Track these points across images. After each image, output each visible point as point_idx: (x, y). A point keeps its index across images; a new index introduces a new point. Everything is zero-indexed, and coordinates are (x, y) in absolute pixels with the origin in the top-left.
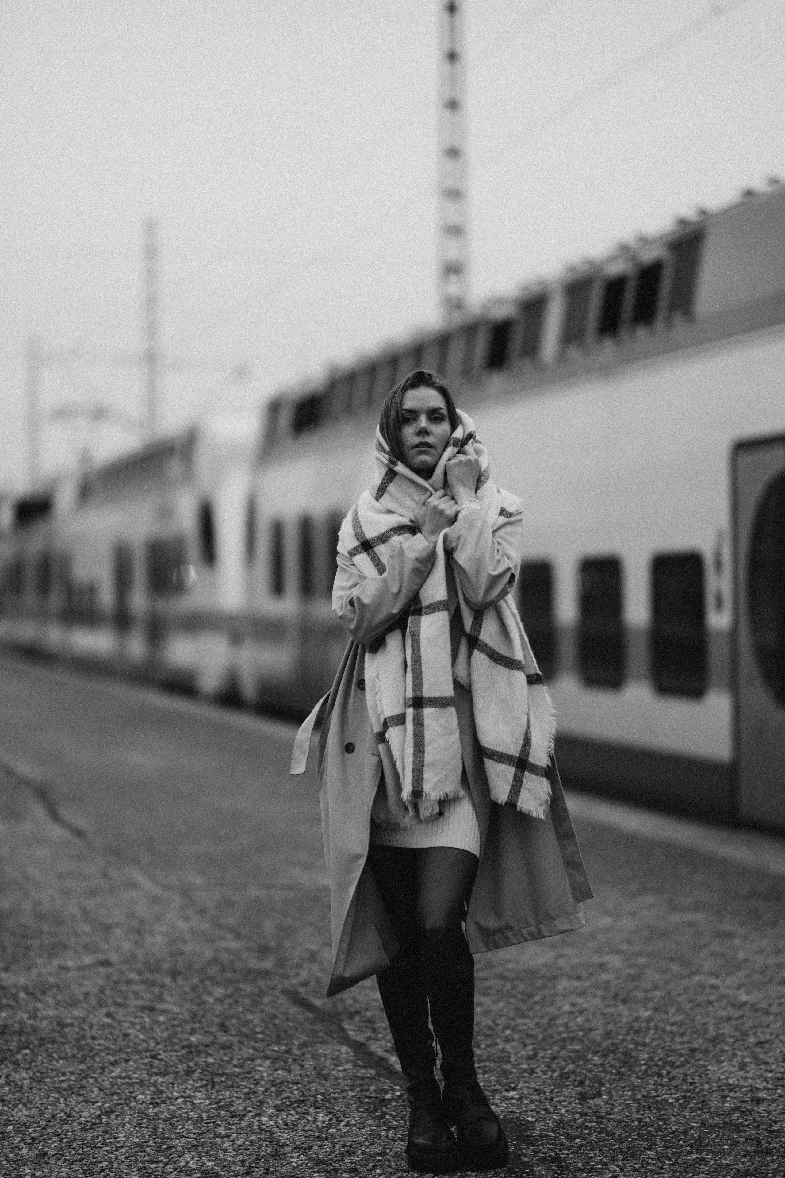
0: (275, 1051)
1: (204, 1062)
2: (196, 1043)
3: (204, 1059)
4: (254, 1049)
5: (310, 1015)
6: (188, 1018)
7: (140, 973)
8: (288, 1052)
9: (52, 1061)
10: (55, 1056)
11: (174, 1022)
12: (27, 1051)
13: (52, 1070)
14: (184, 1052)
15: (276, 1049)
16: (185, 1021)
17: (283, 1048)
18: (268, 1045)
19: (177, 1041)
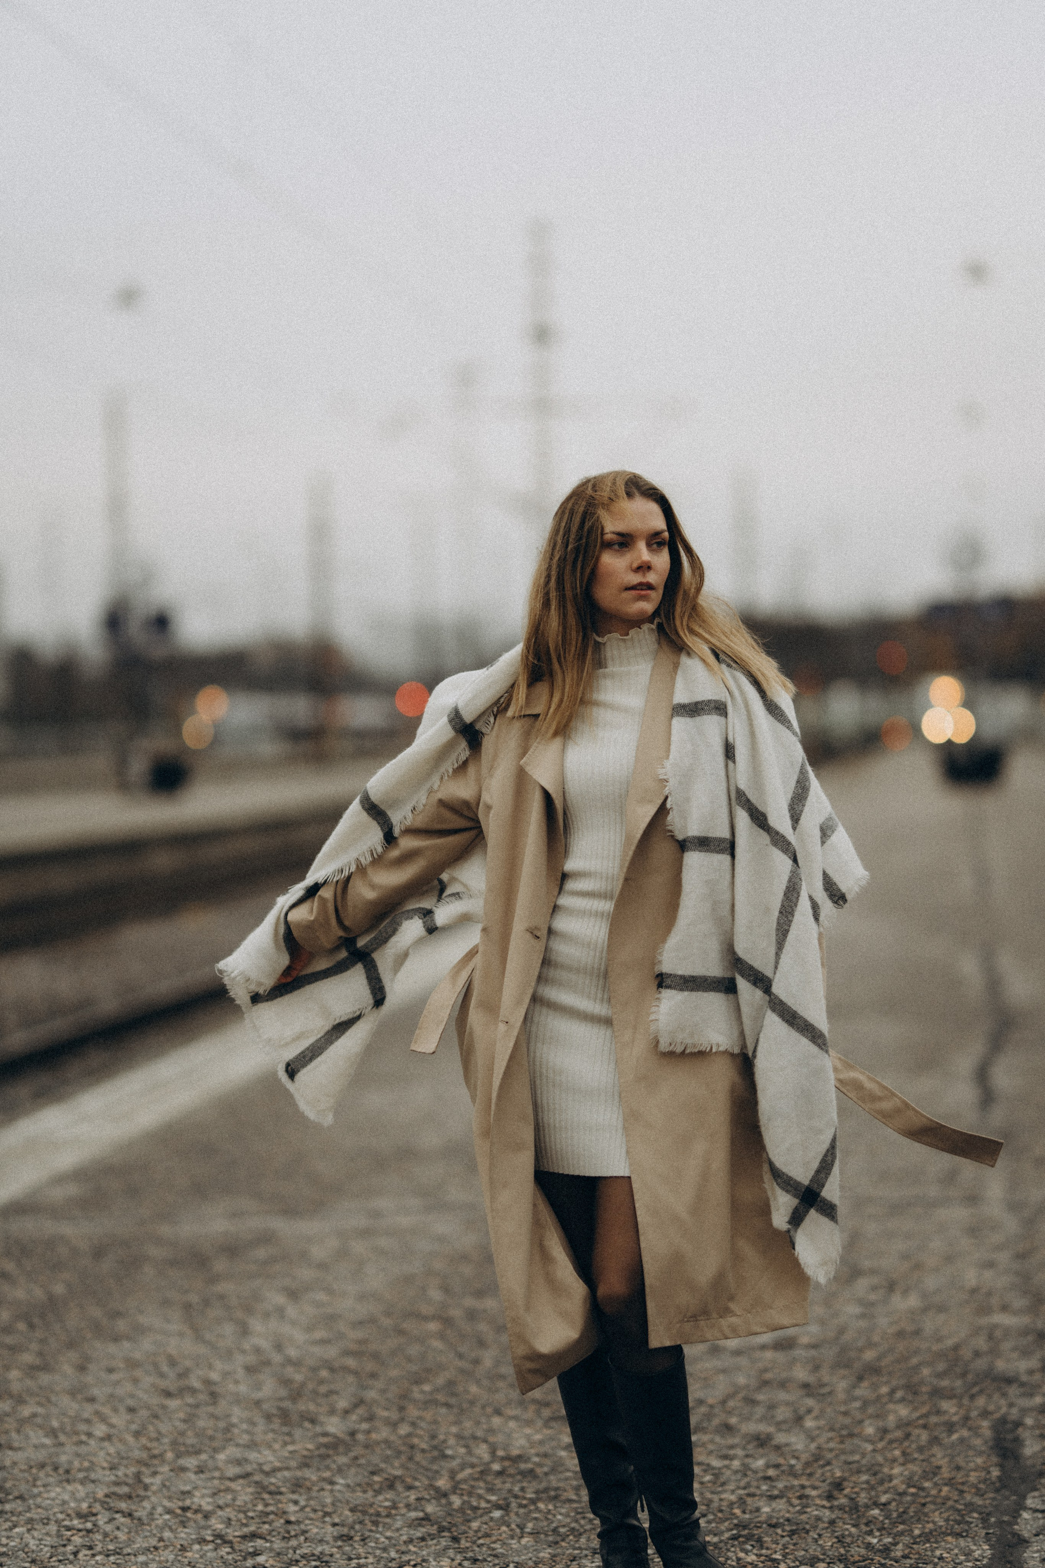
0: (869, 1546)
1: (739, 1559)
2: (763, 1518)
3: (742, 1555)
4: (840, 1540)
5: (996, 1473)
6: (799, 1467)
7: (816, 1368)
8: (886, 1550)
9: (512, 1538)
10: (530, 1526)
11: (771, 1472)
12: (497, 1514)
13: (496, 1556)
14: (727, 1535)
15: (875, 1541)
16: (792, 1472)
17: (890, 1540)
18: (870, 1533)
19: (737, 1511)
